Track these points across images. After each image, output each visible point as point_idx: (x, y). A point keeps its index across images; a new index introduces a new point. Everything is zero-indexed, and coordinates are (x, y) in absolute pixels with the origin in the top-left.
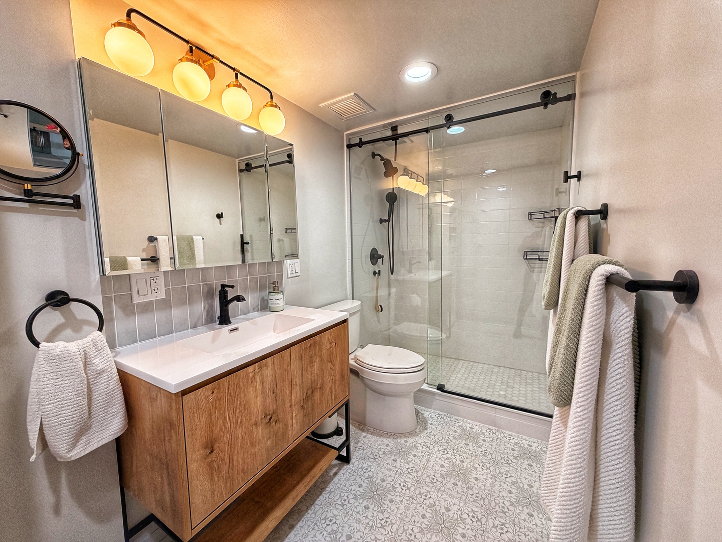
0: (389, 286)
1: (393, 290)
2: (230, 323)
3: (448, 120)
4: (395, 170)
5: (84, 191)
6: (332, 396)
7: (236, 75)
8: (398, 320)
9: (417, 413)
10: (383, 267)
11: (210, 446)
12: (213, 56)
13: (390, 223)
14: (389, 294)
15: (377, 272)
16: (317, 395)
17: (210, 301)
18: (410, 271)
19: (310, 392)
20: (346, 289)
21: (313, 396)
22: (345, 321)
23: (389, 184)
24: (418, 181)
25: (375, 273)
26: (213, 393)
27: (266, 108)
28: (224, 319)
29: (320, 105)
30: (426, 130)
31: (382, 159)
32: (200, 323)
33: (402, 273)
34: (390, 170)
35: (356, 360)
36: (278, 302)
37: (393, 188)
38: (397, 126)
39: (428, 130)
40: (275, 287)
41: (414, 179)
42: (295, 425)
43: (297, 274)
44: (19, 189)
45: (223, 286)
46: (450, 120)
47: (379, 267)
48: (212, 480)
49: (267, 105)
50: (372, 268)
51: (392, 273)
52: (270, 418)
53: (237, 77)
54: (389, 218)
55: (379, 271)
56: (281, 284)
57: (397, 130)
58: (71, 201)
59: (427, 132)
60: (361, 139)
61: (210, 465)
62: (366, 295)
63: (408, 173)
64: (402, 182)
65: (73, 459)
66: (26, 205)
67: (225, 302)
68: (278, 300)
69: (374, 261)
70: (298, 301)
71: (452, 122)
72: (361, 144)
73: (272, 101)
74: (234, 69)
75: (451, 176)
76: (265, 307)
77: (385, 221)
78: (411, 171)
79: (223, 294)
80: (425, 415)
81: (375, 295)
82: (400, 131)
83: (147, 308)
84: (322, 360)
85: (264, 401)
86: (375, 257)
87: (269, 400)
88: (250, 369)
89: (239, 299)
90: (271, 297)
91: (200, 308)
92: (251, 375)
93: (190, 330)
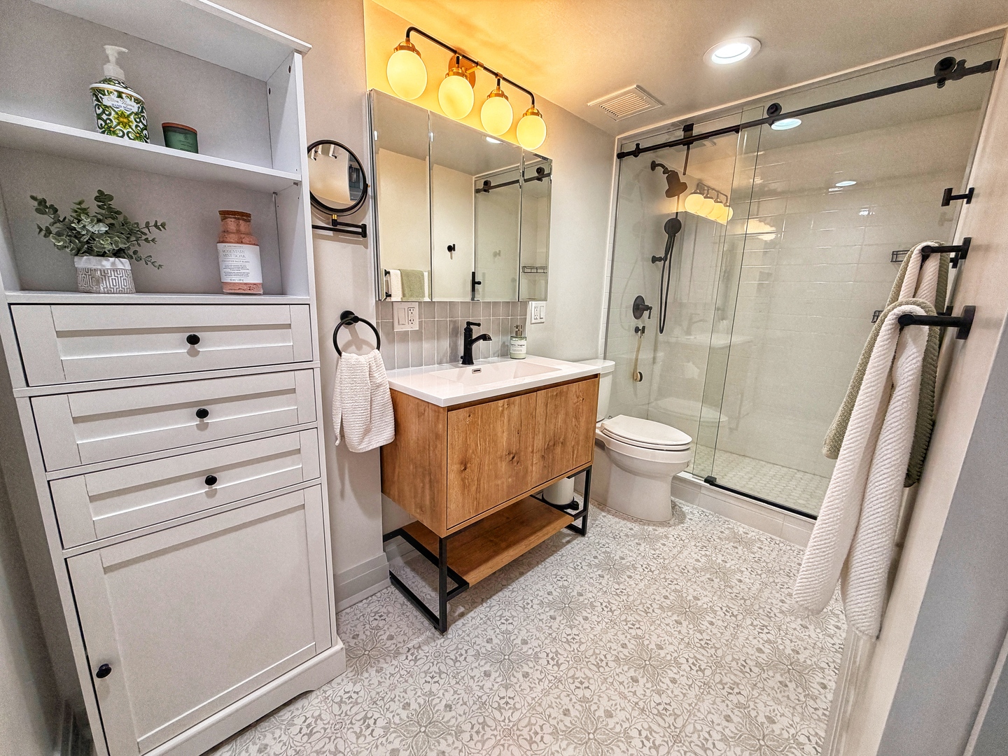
0: (655, 350)
1: (660, 354)
2: (472, 363)
3: (772, 113)
4: (683, 187)
5: (368, 221)
6: (573, 455)
7: (499, 81)
8: (662, 394)
9: (674, 505)
10: (651, 322)
11: (465, 464)
12: (477, 64)
13: (667, 262)
14: (654, 358)
15: (641, 328)
16: (558, 450)
17: (454, 339)
18: (688, 332)
19: (551, 443)
20: (597, 346)
21: (554, 449)
22: (596, 376)
23: (673, 207)
24: (718, 202)
25: (637, 330)
26: (469, 416)
27: (525, 117)
28: (467, 359)
29: (589, 104)
30: (736, 129)
31: (666, 171)
32: (445, 360)
33: (675, 333)
34: (675, 186)
35: (603, 429)
36: (520, 348)
37: (677, 213)
38: (693, 124)
39: (739, 129)
40: (519, 332)
41: (712, 198)
42: (534, 473)
43: (542, 320)
44: (328, 219)
45: (469, 324)
46: (775, 112)
47: (643, 322)
48: (463, 494)
49: (528, 113)
50: (634, 322)
51: (661, 331)
52: (514, 457)
53: (499, 84)
54: (666, 254)
55: (644, 327)
56: (524, 330)
57: (692, 130)
58: (360, 230)
59: (737, 132)
60: (638, 145)
61: (463, 480)
62: (623, 356)
63: (704, 190)
64: (691, 204)
65: (361, 451)
66: (330, 233)
67: (469, 342)
68: (520, 347)
69: (638, 315)
70: (541, 351)
71: (779, 115)
72: (637, 152)
73: (534, 107)
74: (496, 75)
75: (773, 193)
76: (505, 353)
77: (660, 259)
78: (708, 187)
79: (468, 332)
80: (684, 510)
81: (634, 357)
82: (697, 131)
83: (404, 337)
84: (567, 414)
85: (509, 439)
86: (640, 307)
87: (515, 439)
88: (501, 402)
89: (485, 337)
90: (513, 342)
91: (446, 344)
92: (501, 409)
93: (436, 365)
